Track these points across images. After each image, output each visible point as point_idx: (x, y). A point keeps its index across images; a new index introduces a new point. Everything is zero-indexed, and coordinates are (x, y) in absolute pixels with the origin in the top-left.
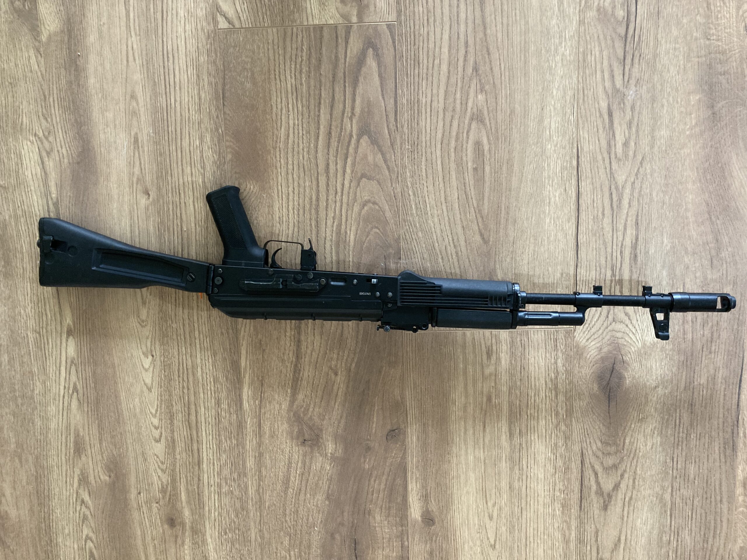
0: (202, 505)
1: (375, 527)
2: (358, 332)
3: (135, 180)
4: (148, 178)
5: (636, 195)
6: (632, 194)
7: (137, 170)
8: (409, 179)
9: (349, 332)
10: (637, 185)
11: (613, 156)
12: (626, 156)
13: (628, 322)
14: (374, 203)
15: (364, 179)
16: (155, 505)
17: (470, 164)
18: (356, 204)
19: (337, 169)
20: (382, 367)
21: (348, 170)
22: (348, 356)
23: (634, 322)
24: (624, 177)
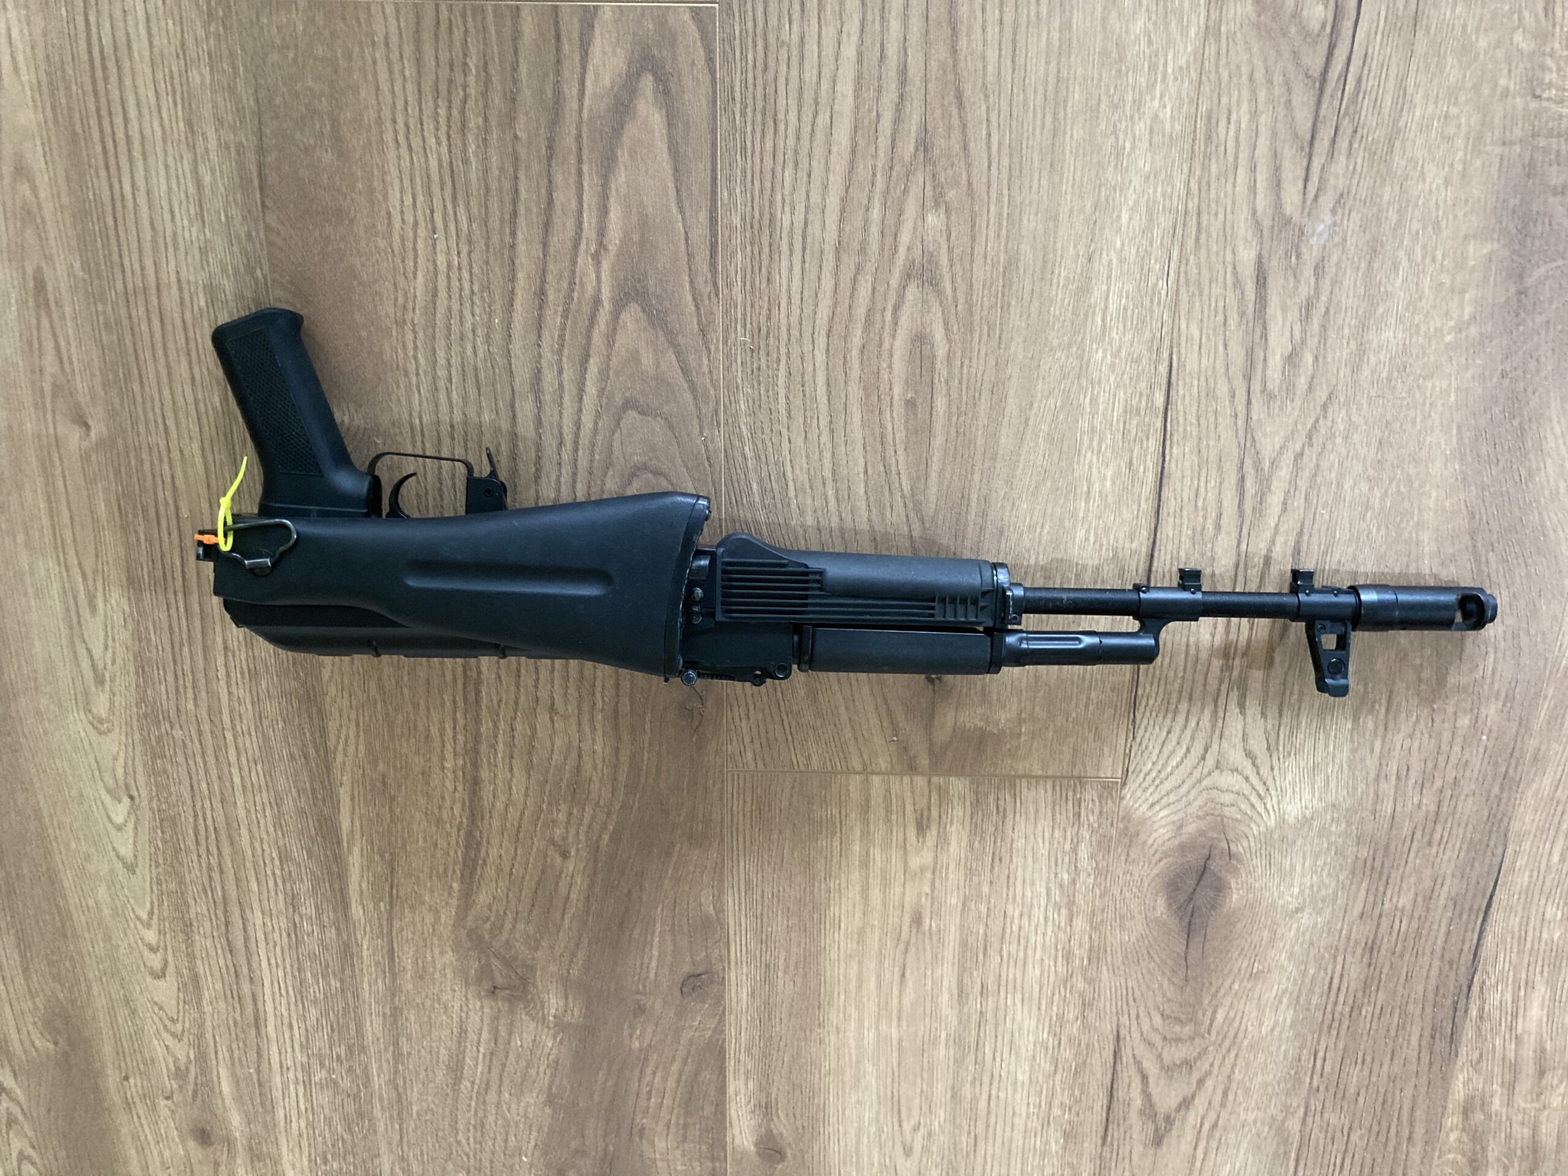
0: (269, 1107)
1: (654, 1161)
2: (616, 766)
3: (47, 387)
4: (81, 386)
5: (1303, 485)
6: (1293, 482)
7: (49, 361)
8: (743, 420)
9: (595, 768)
10: (1309, 461)
11: (1256, 387)
12: (1289, 387)
13: (1249, 770)
14: (657, 473)
15: (632, 413)
16: (162, 1103)
17: (897, 390)
18: (611, 473)
19: (561, 385)
20: (673, 845)
21: (591, 389)
22: (593, 818)
23: (1265, 771)
24: (1278, 441)
